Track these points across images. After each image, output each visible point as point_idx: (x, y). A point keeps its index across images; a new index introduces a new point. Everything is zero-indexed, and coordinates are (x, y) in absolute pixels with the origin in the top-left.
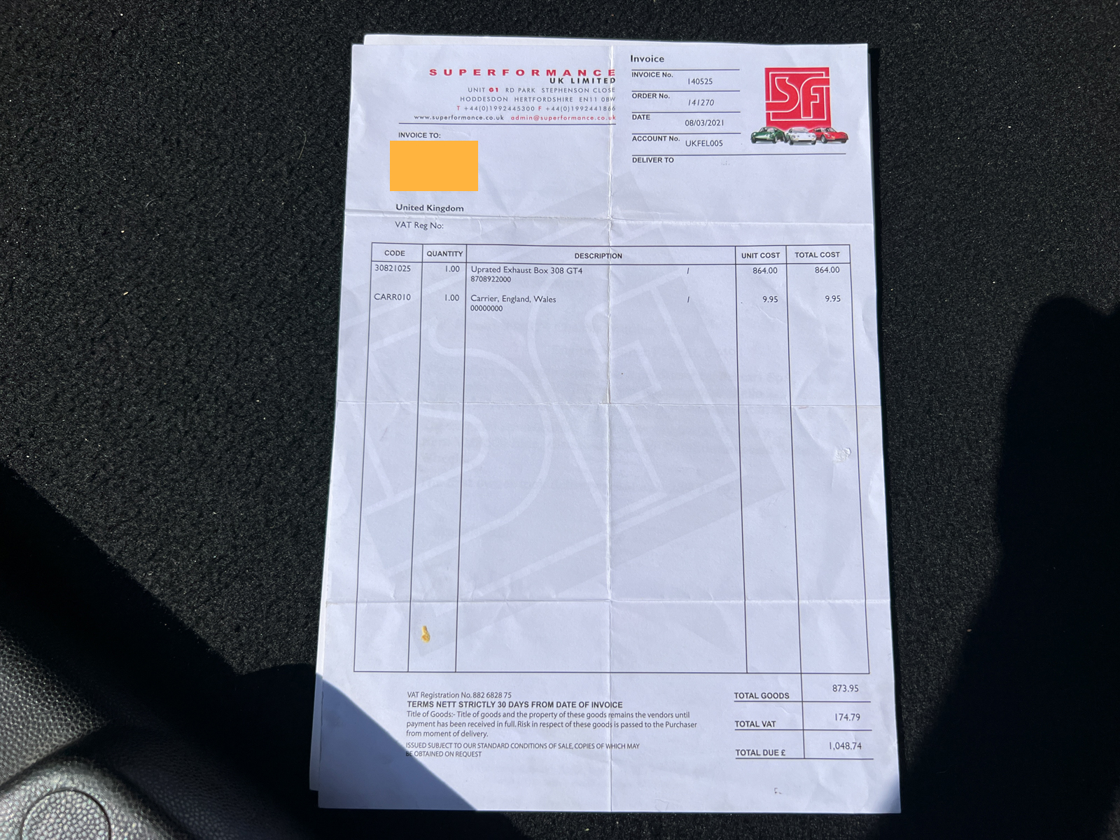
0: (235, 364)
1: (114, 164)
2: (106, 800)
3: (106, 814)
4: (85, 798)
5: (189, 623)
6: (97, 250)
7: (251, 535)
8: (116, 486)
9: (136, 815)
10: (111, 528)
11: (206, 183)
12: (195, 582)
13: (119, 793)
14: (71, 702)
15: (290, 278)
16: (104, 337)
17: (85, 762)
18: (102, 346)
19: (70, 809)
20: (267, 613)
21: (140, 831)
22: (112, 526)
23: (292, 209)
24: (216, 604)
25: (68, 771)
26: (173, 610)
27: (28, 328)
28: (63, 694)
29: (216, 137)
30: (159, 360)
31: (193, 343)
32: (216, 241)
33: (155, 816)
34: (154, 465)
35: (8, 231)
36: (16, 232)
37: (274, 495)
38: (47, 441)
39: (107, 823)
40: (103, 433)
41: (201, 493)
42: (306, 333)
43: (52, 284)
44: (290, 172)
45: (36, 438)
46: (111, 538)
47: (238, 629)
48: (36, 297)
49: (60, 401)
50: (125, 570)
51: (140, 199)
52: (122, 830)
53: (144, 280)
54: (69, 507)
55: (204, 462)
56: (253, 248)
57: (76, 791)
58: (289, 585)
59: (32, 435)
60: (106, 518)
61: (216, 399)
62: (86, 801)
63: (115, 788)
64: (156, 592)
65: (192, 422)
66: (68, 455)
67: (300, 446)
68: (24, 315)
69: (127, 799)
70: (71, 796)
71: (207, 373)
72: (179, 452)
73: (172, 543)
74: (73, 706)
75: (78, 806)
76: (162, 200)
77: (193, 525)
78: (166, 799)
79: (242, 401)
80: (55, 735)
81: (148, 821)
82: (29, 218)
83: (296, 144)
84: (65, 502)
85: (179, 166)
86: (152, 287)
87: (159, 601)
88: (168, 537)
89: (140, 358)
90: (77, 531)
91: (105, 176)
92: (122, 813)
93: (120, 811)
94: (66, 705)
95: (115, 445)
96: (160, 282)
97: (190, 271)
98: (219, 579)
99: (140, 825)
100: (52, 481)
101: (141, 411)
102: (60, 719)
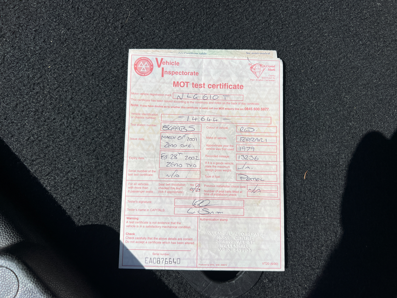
0: (90, 102)
1: (51, 14)
2: (19, 273)
3: (18, 279)
4: (10, 271)
5: (59, 203)
6: (40, 48)
7: (89, 171)
8: (37, 144)
9: (30, 281)
10: (33, 161)
11: (87, 27)
12: (64, 187)
13: (24, 271)
14: (9, 230)
15: (117, 70)
16: (39, 83)
17: (12, 257)
18: (38, 87)
19: (4, 275)
20: (91, 203)
21: (31, 287)
22: (34, 160)
23: (121, 42)
24: (71, 196)
25: (4, 259)
26: (54, 197)
27: (9, 76)
28: (6, 226)
29: (94, 9)
30: (60, 96)
31: (75, 91)
32: (89, 51)
33: (38, 282)
34: (53, 138)
35: (5, 35)
36: (9, 36)
37: (100, 156)
38: (11, 122)
39: (18, 282)
40: (34, 123)
41: (71, 152)
42: (120, 93)
43: (20, 59)
44: (122, 27)
45: (7, 120)
46: (32, 165)
47: (79, 207)
48: (13, 64)
49: (18, 107)
50: (37, 178)
51: (60, 29)
52: (24, 286)
53: (58, 62)
54: (17, 150)
55: (73, 139)
56: (103, 55)
57: (7, 268)
58: (101, 193)
59: (5, 119)
60: (31, 157)
61: (81, 115)
62: (10, 272)
63: (23, 269)
64: (48, 188)
65: (70, 123)
66: (19, 129)
67: (113, 138)
68: (8, 70)
69: (27, 274)
70: (4, 269)
71: (79, 104)
72: (64, 134)
73: (56, 170)
74: (9, 231)
75: (7, 274)
76: (68, 31)
77: (65, 164)
78: (43, 276)
79: (91, 117)
81: (34, 284)
82: (15, 31)
83: (125, 16)
84: (16, 148)
85: (77, 18)
86: (60, 66)
87: (49, 192)
88: (55, 167)
89: (53, 94)
90: (19, 160)
91: (47, 18)
92: (25, 279)
93: (24, 278)
94: (7, 230)
95: (38, 127)
96: (64, 64)
97: (77, 62)
98: (74, 187)
99: (31, 285)
100: (11, 138)
101: (50, 115)
102: (4, 236)
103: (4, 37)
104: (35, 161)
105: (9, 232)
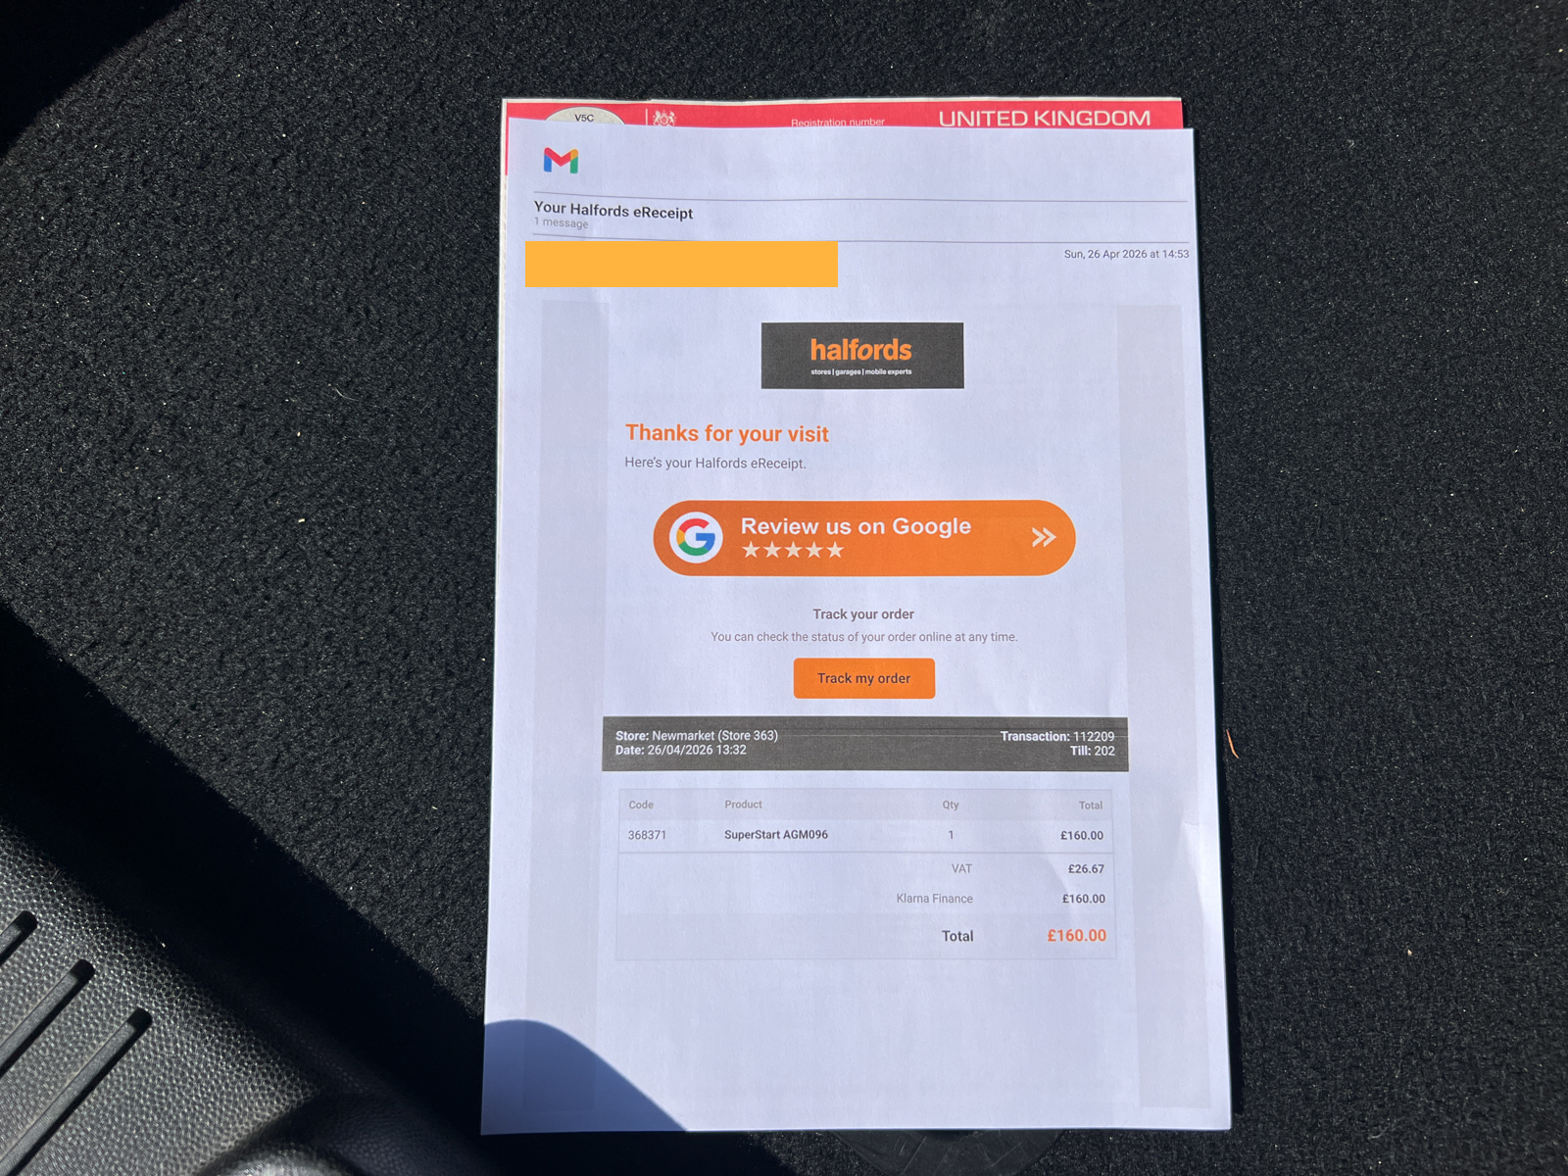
1: (284, 342)
5: (405, 952)
14: (273, 1065)
16: (280, 577)
17: (306, 1151)
18: (278, 588)
22: (303, 825)
24: (439, 927)
25: (285, 1163)
26: (385, 934)
27: (181, 565)
28: (262, 1056)
29: (417, 304)
30: (354, 606)
31: (398, 584)
34: (353, 746)
35: (147, 434)
36: (159, 436)
38: (213, 716)
40: (286, 705)
43: (210, 507)
45: (199, 712)
46: (301, 842)
48: (189, 524)
49: (227, 663)
50: (323, 882)
51: (319, 389)
54: (246, 801)
59: (193, 708)
60: (296, 815)
61: (431, 659)
64: (363, 910)
65: (401, 689)
66: (241, 734)
71: (418, 624)
72: (385, 727)
73: (380, 847)
74: (277, 1070)
77: (405, 823)
79: (465, 661)
80: (256, 1109)
82: (175, 417)
84: (241, 794)
85: (370, 345)
86: (340, 509)
87: (367, 923)
88: (376, 840)
89: (329, 604)
90: (257, 832)
94: (268, 1069)
95: (301, 719)
96: (351, 503)
100: (222, 767)
102: (262, 1088)
103: (144, 442)
104: (309, 829)
105: (274, 1072)
